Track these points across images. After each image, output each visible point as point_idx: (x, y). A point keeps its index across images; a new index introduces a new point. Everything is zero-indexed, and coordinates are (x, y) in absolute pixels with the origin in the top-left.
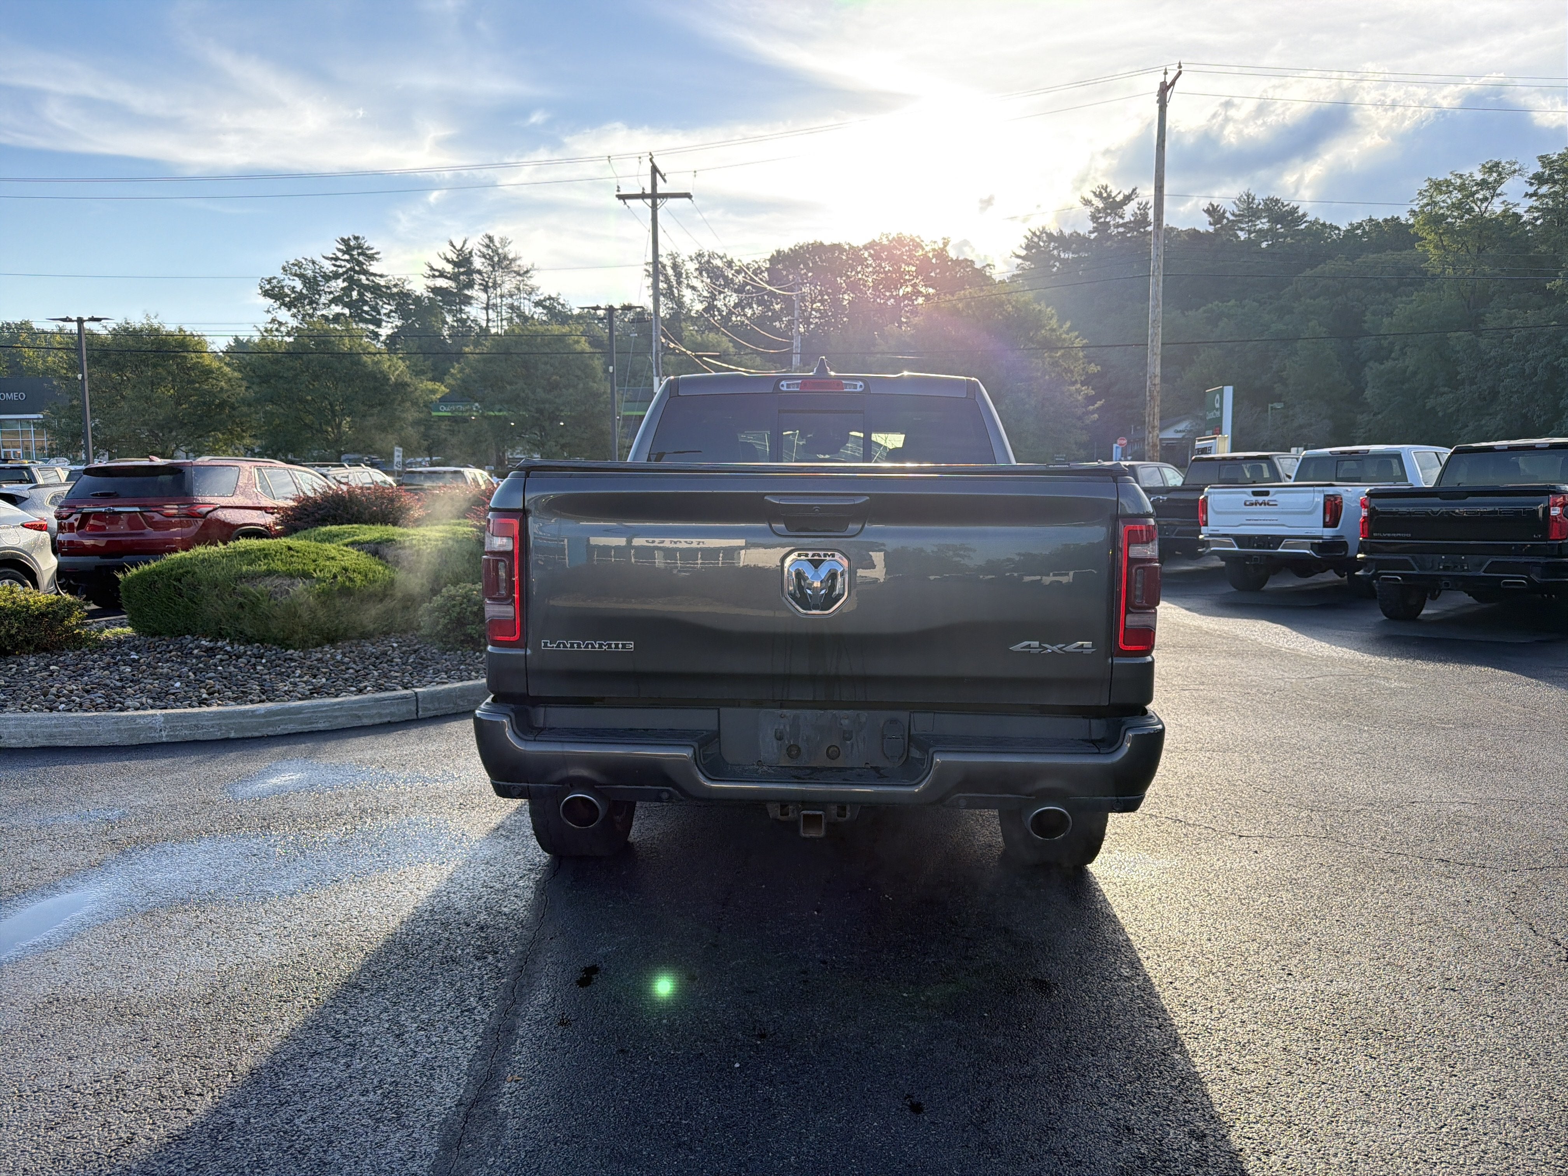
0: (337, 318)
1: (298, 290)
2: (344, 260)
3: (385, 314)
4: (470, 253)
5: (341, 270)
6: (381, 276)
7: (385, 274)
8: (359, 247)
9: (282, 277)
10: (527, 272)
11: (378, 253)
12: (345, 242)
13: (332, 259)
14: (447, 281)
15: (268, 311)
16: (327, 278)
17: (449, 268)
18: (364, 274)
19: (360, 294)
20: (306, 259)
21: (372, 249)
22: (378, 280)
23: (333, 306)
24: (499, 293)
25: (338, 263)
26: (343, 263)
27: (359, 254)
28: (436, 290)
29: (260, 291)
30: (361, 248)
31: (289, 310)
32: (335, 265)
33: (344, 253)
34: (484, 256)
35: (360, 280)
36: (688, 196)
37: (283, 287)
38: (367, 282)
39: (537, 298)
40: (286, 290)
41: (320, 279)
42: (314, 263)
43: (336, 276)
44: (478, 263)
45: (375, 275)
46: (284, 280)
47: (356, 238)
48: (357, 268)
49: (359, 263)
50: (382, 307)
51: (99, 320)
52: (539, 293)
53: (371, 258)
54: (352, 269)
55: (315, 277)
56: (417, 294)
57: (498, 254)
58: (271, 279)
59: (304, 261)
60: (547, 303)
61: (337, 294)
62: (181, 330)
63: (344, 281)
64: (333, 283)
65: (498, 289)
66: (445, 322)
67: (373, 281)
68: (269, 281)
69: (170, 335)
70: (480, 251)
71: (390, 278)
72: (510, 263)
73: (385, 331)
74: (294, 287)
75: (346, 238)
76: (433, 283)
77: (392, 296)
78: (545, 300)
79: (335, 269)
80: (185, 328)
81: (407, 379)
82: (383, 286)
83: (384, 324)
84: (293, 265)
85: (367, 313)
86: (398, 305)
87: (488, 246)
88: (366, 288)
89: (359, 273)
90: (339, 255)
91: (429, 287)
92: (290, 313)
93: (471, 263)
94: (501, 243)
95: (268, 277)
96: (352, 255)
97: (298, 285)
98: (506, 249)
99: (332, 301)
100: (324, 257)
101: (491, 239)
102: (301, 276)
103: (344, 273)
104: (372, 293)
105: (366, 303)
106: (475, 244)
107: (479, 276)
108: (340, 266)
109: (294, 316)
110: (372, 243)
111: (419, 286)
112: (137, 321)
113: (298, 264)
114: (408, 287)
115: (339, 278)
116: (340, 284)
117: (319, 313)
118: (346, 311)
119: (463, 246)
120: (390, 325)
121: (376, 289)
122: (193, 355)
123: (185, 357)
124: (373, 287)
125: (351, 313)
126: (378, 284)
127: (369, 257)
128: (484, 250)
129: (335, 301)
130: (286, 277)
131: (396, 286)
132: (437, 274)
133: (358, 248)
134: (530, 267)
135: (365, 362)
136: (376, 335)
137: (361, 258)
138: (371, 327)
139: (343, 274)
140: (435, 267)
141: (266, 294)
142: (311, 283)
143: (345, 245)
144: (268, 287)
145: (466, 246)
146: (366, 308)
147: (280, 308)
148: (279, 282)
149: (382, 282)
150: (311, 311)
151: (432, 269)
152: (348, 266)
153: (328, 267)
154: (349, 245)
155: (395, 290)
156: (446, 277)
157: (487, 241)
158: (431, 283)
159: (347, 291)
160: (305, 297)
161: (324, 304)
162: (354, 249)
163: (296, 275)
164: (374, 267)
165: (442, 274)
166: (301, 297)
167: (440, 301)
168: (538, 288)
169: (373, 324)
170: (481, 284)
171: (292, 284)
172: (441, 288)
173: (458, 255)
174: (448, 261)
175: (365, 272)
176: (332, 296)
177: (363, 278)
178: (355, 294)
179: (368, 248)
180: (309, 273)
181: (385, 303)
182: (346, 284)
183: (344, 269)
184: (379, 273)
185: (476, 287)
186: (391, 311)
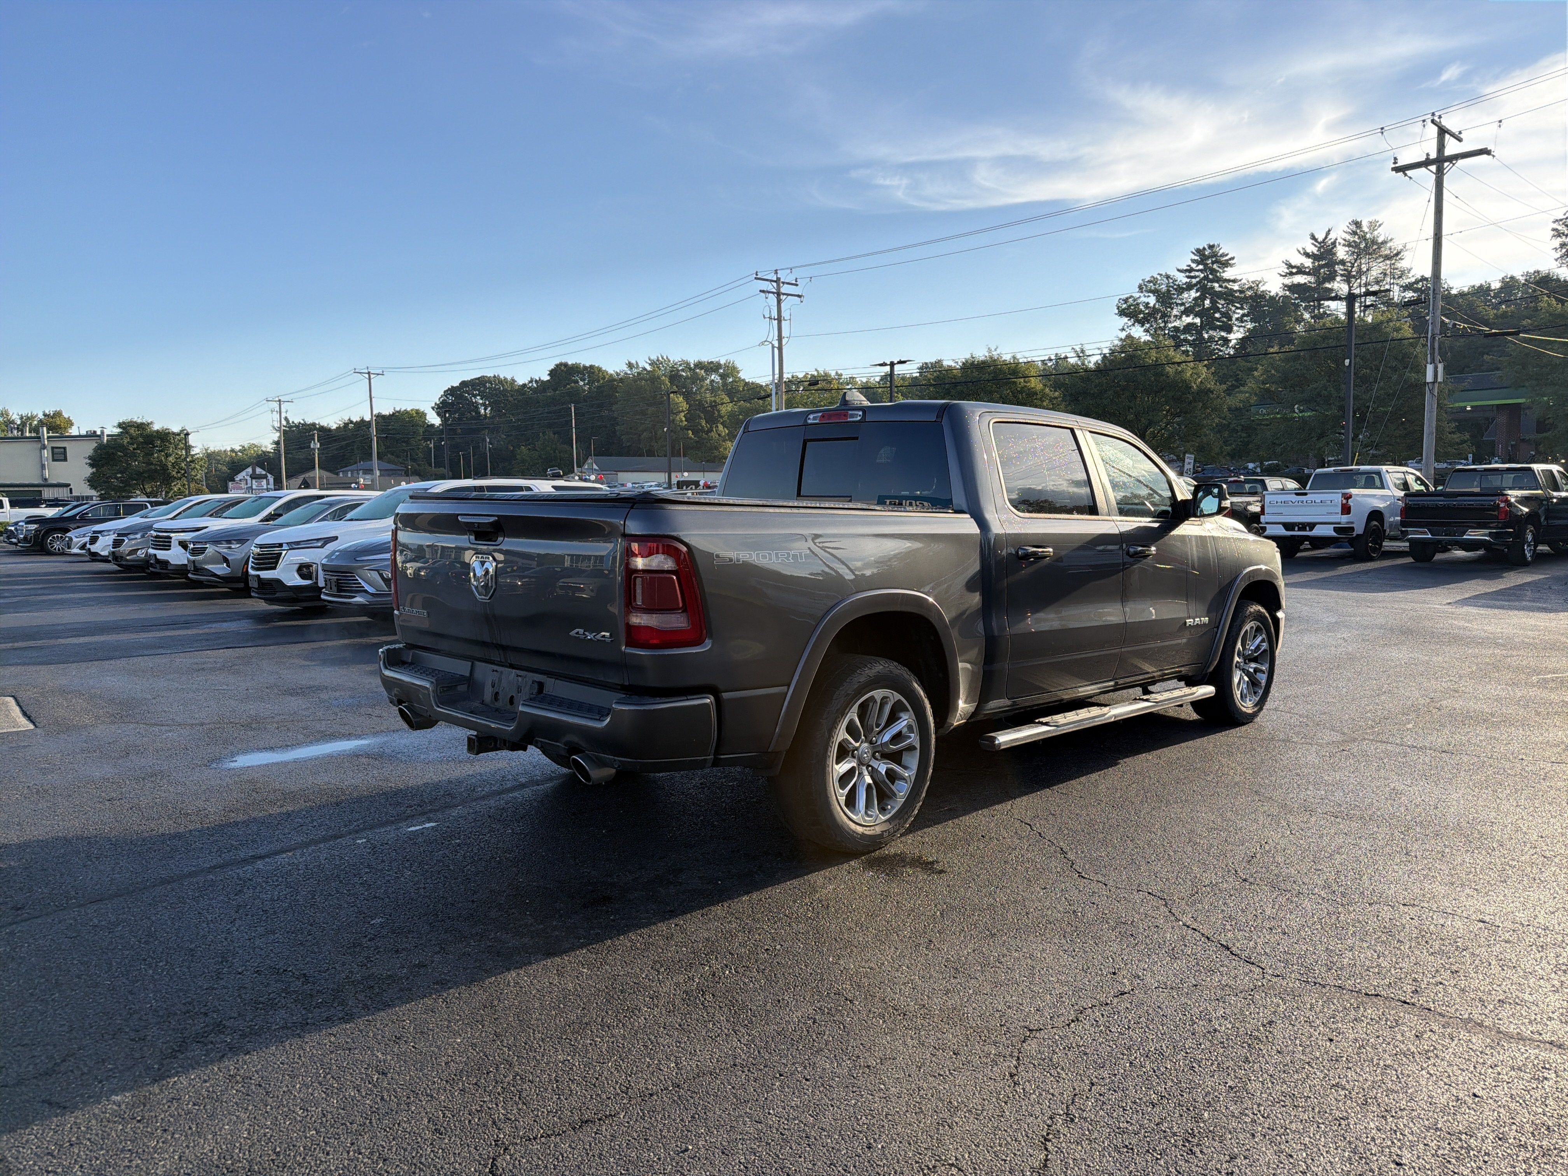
0: (1189, 328)
1: (1151, 305)
2: (1198, 271)
3: (1237, 319)
4: (1334, 243)
5: (1194, 281)
6: (1234, 281)
7: (1239, 278)
8: (1214, 255)
9: (1137, 295)
10: (1397, 254)
11: (1233, 258)
12: (1199, 252)
13: (1186, 271)
14: (1305, 276)
15: (1123, 329)
16: (1181, 290)
17: (1308, 263)
18: (1217, 282)
19: (1213, 302)
20: (1161, 275)
21: (1227, 255)
22: (1231, 286)
23: (1184, 318)
24: (1363, 282)
25: (1192, 274)
26: (1197, 274)
27: (1213, 263)
28: (1292, 288)
29: (1117, 311)
30: (1216, 256)
31: (1143, 326)
32: (1188, 277)
33: (1198, 263)
34: (1349, 245)
35: (1214, 288)
36: (1485, 152)
37: (1138, 304)
38: (1220, 289)
39: (1407, 281)
40: (1141, 307)
41: (1174, 292)
42: (1168, 277)
43: (1189, 287)
44: (1341, 253)
45: (1229, 281)
46: (1140, 297)
47: (1211, 247)
48: (1210, 276)
49: (1213, 271)
50: (1234, 312)
51: (904, 362)
52: (1410, 275)
53: (1226, 264)
54: (1206, 278)
55: (1169, 291)
56: (1272, 294)
57: (1365, 239)
58: (1127, 299)
59: (1159, 277)
60: (1420, 285)
61: (1187, 305)
62: (1014, 358)
63: (1197, 291)
64: (1185, 295)
65: (1364, 278)
66: (1299, 320)
67: (1226, 287)
68: (1126, 301)
69: (1005, 363)
70: (1345, 240)
71: (1244, 281)
72: (1379, 248)
73: (1236, 335)
74: (1148, 303)
75: (1201, 248)
76: (1290, 280)
77: (1243, 301)
78: (1417, 282)
79: (1188, 280)
80: (1018, 356)
81: (1211, 385)
82: (1236, 291)
83: (1235, 328)
84: (1149, 282)
85: (1218, 320)
86: (1252, 308)
87: (1354, 233)
88: (1219, 295)
89: (1212, 281)
90: (1194, 266)
91: (1286, 286)
92: (1143, 329)
93: (1335, 254)
94: (1369, 227)
95: (1124, 297)
96: (1206, 265)
97: (1152, 300)
98: (1376, 233)
99: (1183, 313)
100: (1178, 270)
101: (1358, 224)
102: (1154, 292)
103: (1198, 283)
104: (1225, 300)
105: (1217, 310)
106: (1340, 233)
107: (1342, 267)
108: (1195, 277)
109: (1147, 331)
110: (1226, 249)
111: (1274, 286)
112: (981, 354)
113: (1154, 281)
114: (1262, 288)
115: (1191, 289)
116: (1194, 294)
117: (1170, 325)
118: (1198, 321)
119: (1326, 237)
120: (1242, 330)
121: (1229, 296)
122: (1022, 380)
123: (1015, 383)
124: (1225, 293)
125: (1202, 322)
126: (1231, 289)
127: (1223, 264)
128: (1348, 237)
129: (1187, 312)
130: (1142, 295)
131: (1251, 288)
132: (1294, 270)
133: (1212, 257)
134: (1400, 248)
135: (1168, 373)
136: (1226, 341)
137: (1215, 266)
138: (1223, 334)
139: (1195, 285)
140: (1293, 264)
141: (1122, 313)
142: (1165, 298)
143: (1201, 255)
144: (1124, 306)
145: (1329, 237)
146: (1217, 315)
147: (1133, 325)
148: (1134, 300)
149: (1236, 287)
150: (1162, 325)
151: (1290, 266)
152: (1202, 275)
153: (1182, 279)
154: (1204, 255)
155: (1249, 293)
156: (1304, 273)
157: (1354, 227)
158: (1288, 281)
159: (1198, 301)
160: (1159, 311)
161: (1176, 316)
162: (1208, 258)
163: (1150, 291)
164: (1228, 273)
165: (1301, 271)
166: (1155, 311)
167: (1296, 299)
168: (1409, 270)
169: (1224, 330)
170: (1342, 275)
171: (1146, 300)
172: (1299, 285)
173: (1319, 248)
174: (1307, 255)
175: (1219, 280)
176: (1182, 308)
177: (1216, 285)
178: (1207, 302)
179: (1223, 255)
180: (1164, 288)
181: (1237, 308)
182: (1198, 294)
183: (1198, 279)
184: (1232, 278)
185: (1338, 278)
186: (1244, 315)
